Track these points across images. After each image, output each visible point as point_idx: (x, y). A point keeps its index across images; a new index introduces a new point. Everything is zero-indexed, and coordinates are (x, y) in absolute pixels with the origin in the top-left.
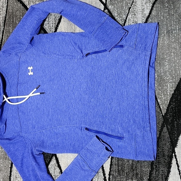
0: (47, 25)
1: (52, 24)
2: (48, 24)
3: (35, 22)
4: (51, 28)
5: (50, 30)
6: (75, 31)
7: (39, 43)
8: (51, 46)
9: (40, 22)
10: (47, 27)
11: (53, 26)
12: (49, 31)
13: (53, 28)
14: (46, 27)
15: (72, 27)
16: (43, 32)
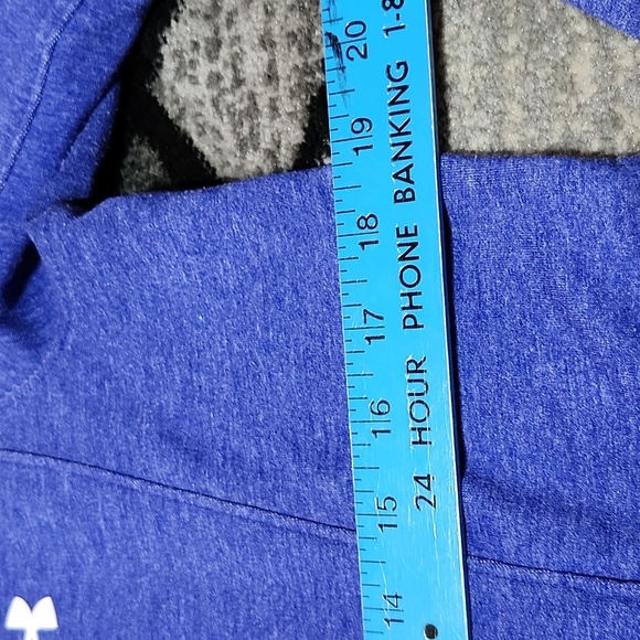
0: (204, 69)
1: (266, 42)
2: (212, 56)
3: (45, 36)
4: (253, 110)
5: (236, 125)
6: (616, 122)
7: (108, 314)
8: (267, 348)
9: (103, 32)
10: (203, 91)
11: (271, 77)
12: (230, 143)
13: (286, 106)
14: (184, 90)
15: (562, 65)
16: (155, 170)
